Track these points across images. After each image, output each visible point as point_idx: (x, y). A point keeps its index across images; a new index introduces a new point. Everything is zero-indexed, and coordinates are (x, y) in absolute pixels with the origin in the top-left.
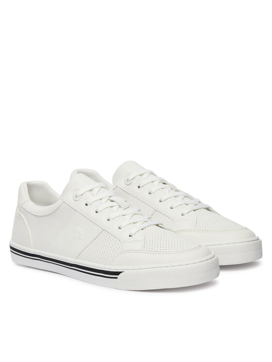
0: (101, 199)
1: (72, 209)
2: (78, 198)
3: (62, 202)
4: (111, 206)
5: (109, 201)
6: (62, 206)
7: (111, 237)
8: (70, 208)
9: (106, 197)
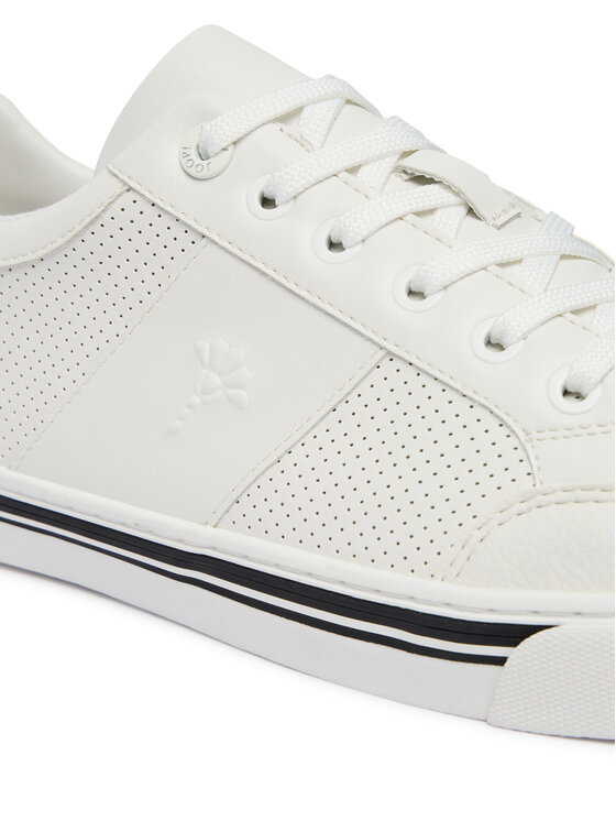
0: (353, 170)
1: (177, 230)
2: (216, 163)
3: (118, 188)
4: (421, 206)
5: (399, 182)
6: (115, 210)
7: (440, 399)
8: (165, 220)
9: (382, 157)
